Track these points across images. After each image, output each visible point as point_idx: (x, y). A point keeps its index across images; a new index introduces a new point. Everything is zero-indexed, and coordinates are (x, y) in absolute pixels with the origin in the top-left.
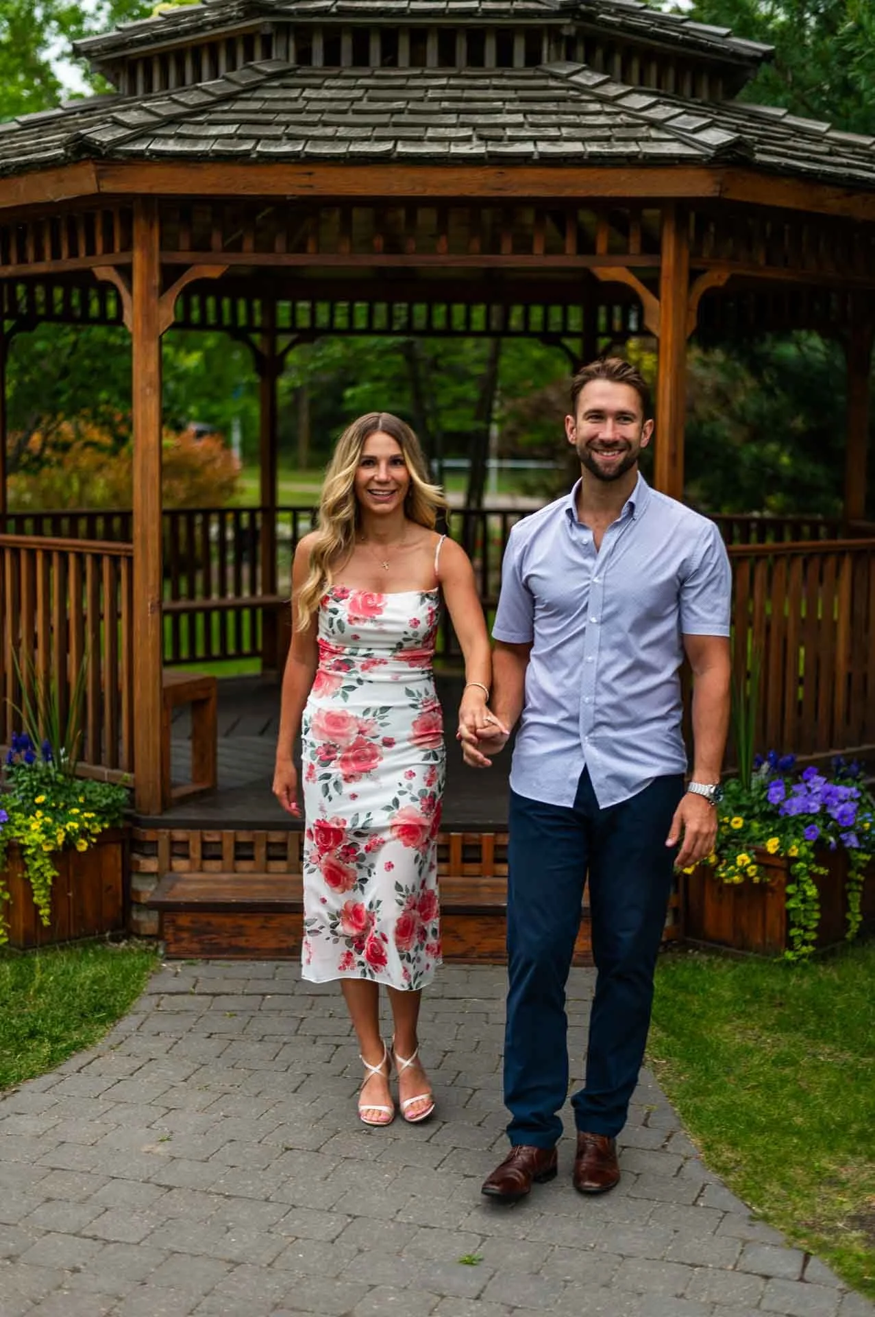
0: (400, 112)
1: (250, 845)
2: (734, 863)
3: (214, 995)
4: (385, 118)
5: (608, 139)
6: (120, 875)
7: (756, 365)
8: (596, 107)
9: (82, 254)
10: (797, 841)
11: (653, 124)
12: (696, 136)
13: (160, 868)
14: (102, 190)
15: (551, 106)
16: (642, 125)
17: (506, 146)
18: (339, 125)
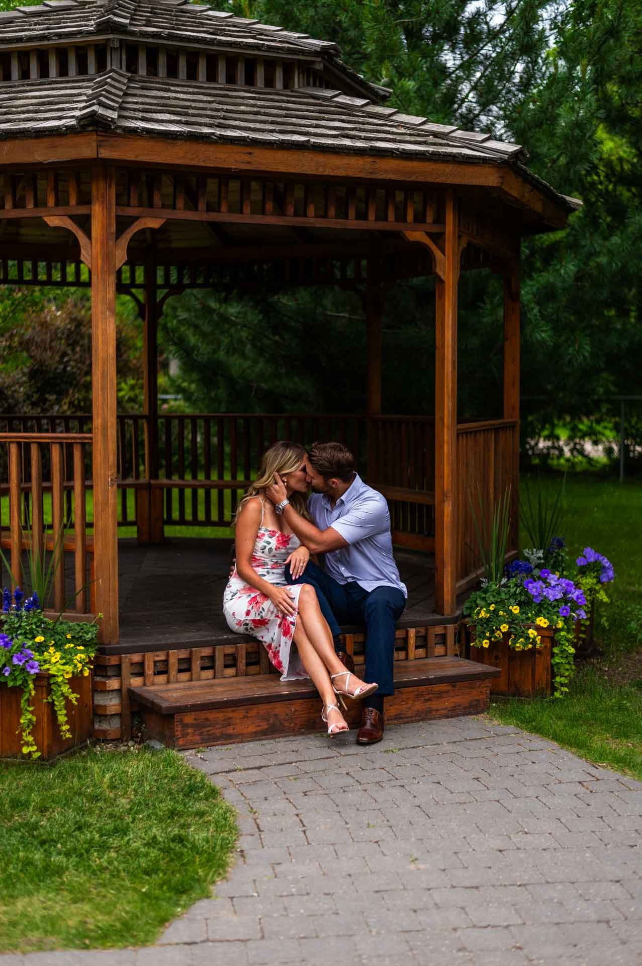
1: (189, 660)
9: (30, 205)
11: (436, 135)
12: (485, 145)
13: (121, 685)
14: (100, 156)
16: (428, 136)
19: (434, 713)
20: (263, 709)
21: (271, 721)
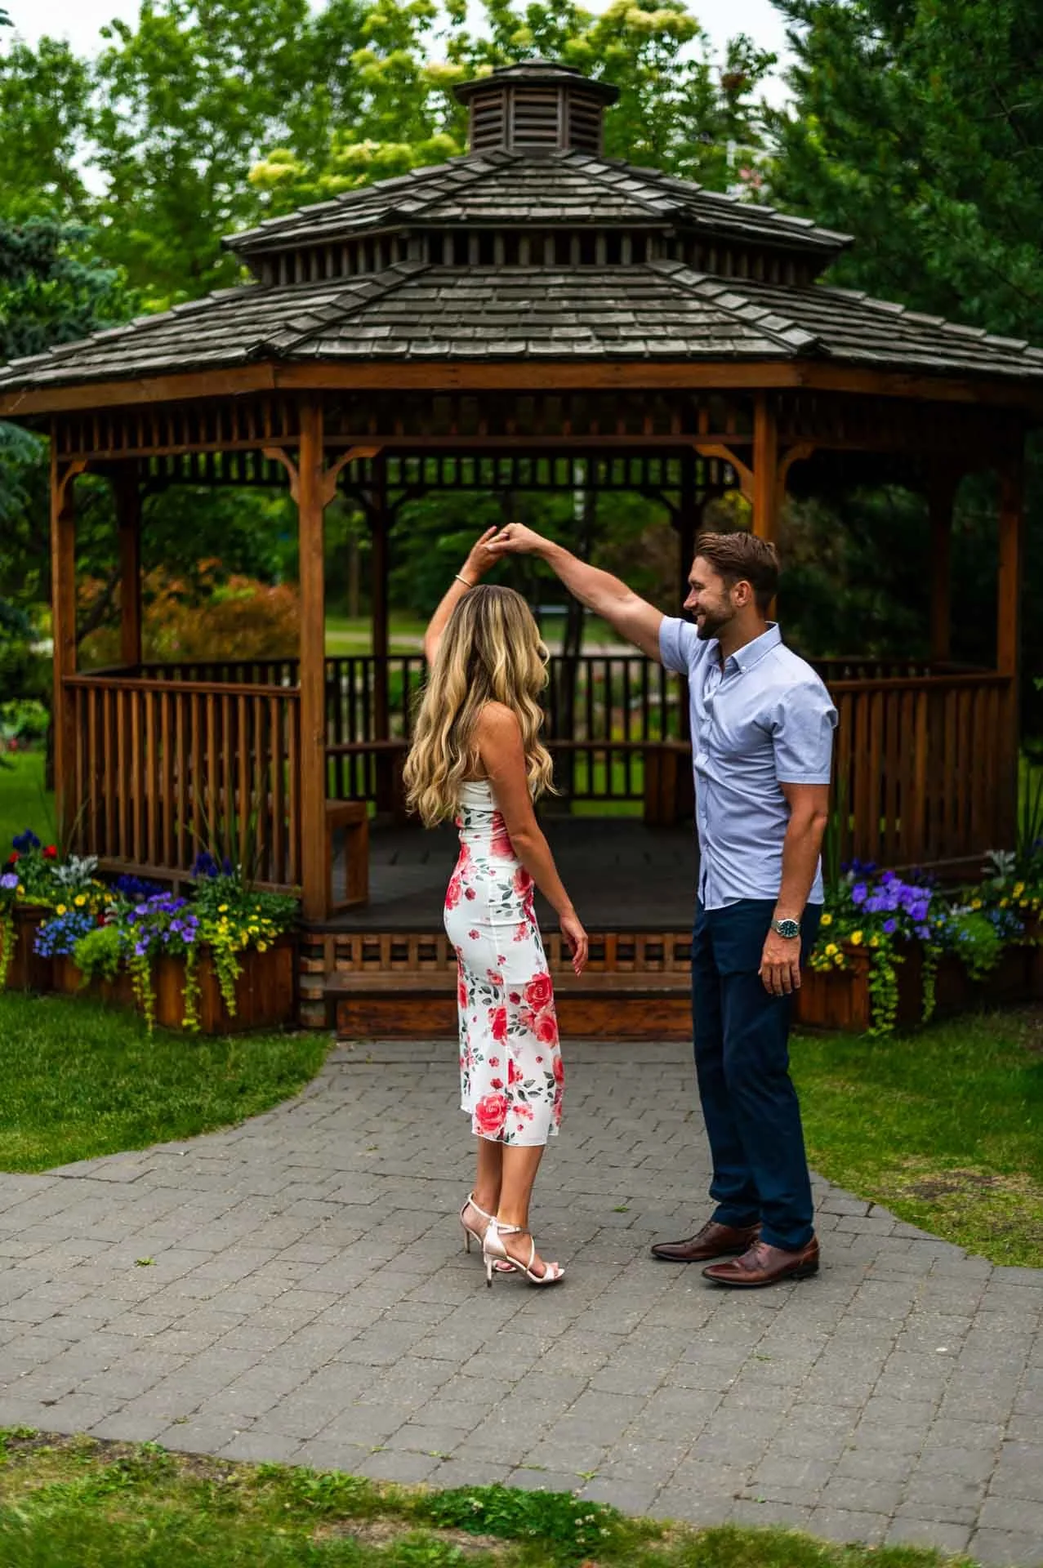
0: (526, 311)
1: (404, 947)
2: (823, 952)
3: (387, 1063)
4: (514, 319)
5: (706, 337)
6: (290, 975)
7: (848, 515)
8: (695, 305)
9: (252, 435)
10: (877, 934)
11: (745, 322)
12: (782, 336)
14: (278, 386)
15: (656, 304)
16: (736, 324)
17: (621, 345)
18: (476, 325)
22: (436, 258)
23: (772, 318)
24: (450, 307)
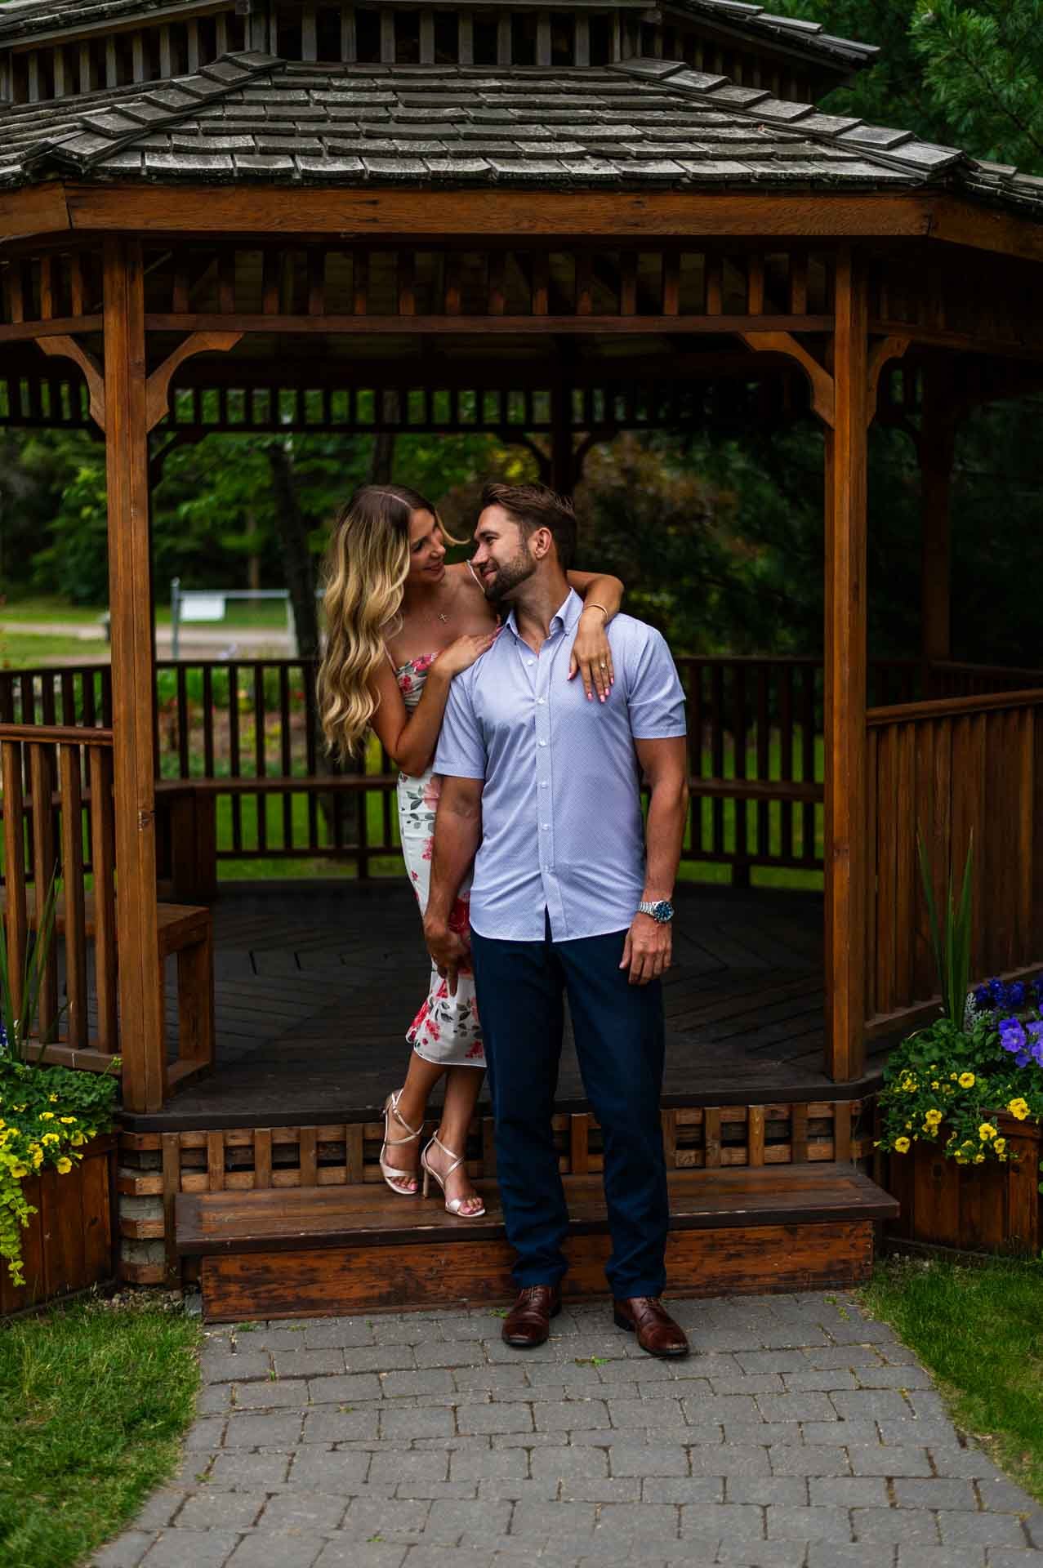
0: (460, 120)
1: (295, 1147)
2: (973, 1136)
3: (307, 1378)
4: (445, 129)
5: (768, 158)
6: (106, 1200)
8: (722, 117)
9: (17, 318)
11: (816, 138)
12: (894, 153)
13: (164, 1187)
14: (76, 225)
16: (802, 141)
18: (390, 137)
19: (747, 1281)
20: (381, 1256)
21: (399, 1279)
22: (290, 48)
23: (861, 129)
24: (333, 112)
